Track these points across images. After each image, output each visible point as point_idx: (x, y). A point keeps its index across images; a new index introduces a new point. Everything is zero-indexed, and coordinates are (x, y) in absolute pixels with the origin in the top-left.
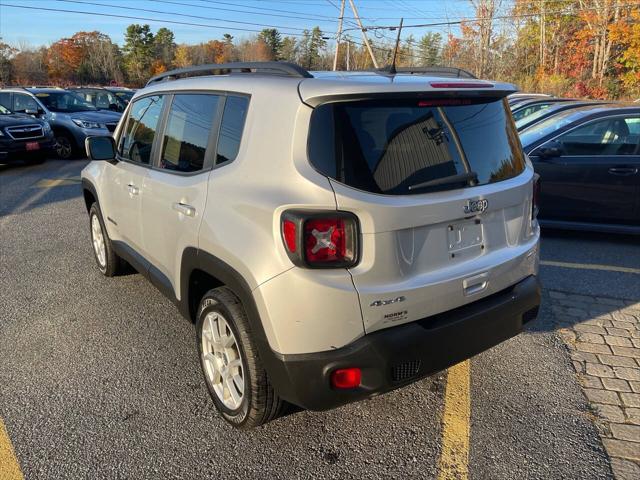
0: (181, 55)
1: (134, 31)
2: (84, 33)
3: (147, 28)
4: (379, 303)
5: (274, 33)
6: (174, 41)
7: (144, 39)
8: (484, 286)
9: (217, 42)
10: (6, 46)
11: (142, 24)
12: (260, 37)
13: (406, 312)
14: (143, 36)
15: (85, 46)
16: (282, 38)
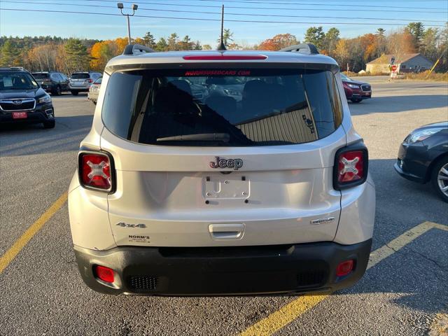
0: (340, 46)
1: (312, 31)
2: (281, 35)
3: (320, 29)
4: (123, 225)
5: (419, 25)
6: (339, 36)
7: (317, 37)
8: (238, 235)
9: (371, 35)
10: (237, 45)
11: (317, 26)
12: (406, 29)
13: (148, 238)
14: (317, 34)
15: (280, 43)
16: (426, 29)
